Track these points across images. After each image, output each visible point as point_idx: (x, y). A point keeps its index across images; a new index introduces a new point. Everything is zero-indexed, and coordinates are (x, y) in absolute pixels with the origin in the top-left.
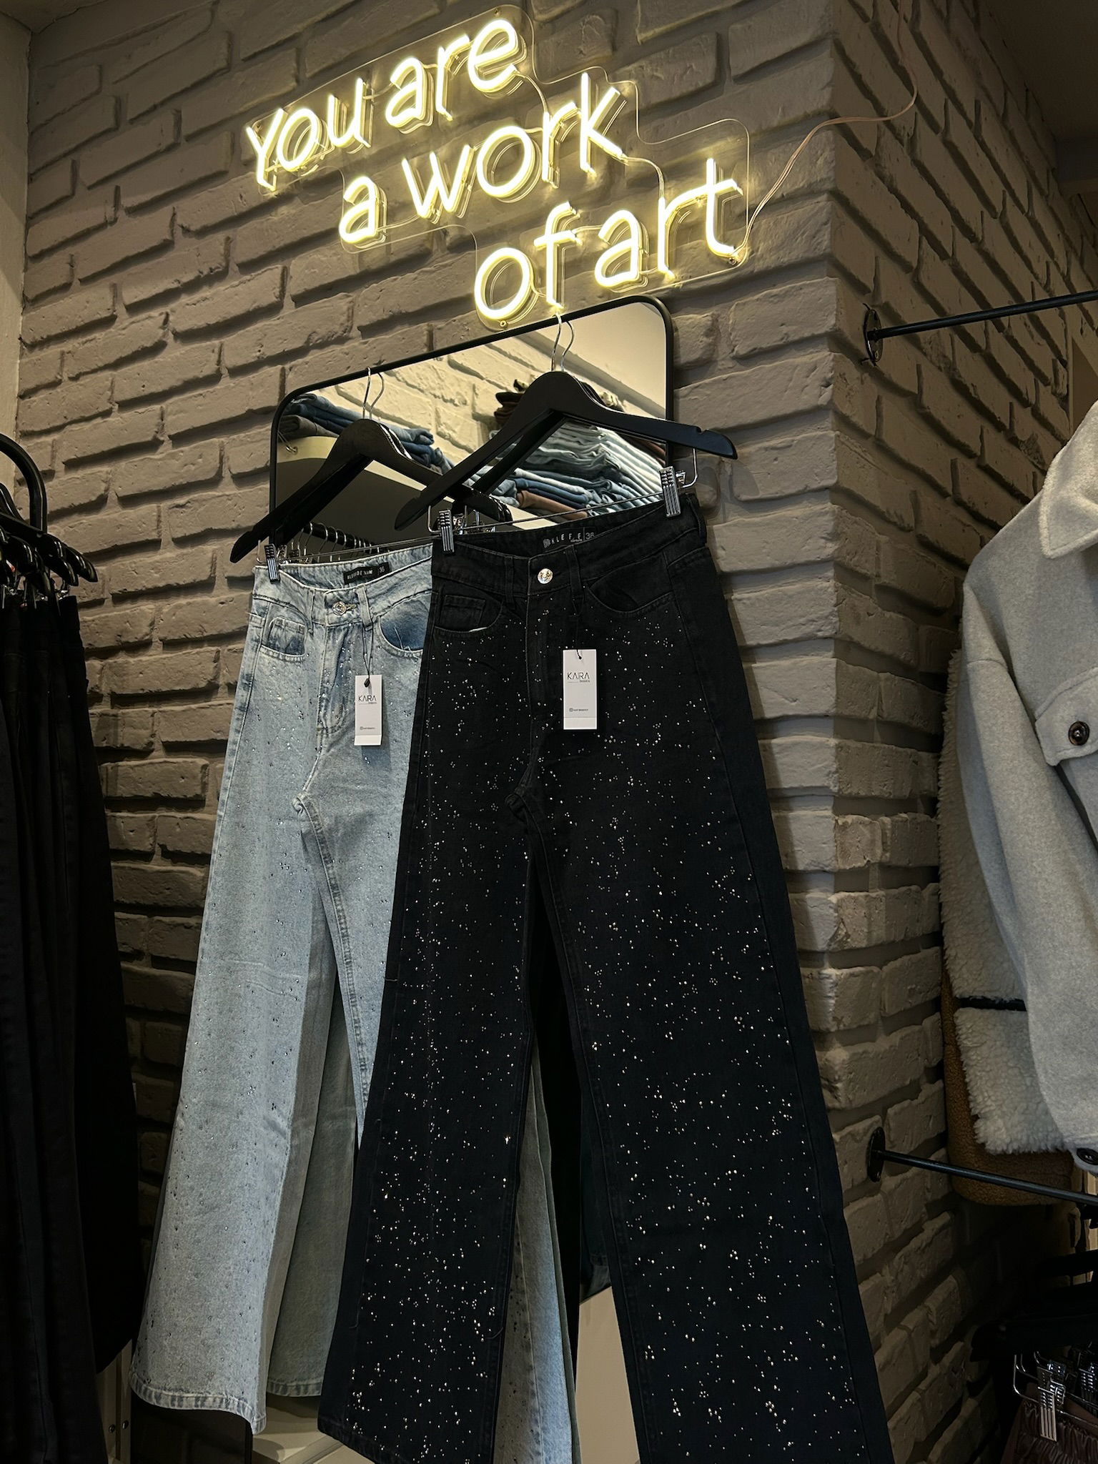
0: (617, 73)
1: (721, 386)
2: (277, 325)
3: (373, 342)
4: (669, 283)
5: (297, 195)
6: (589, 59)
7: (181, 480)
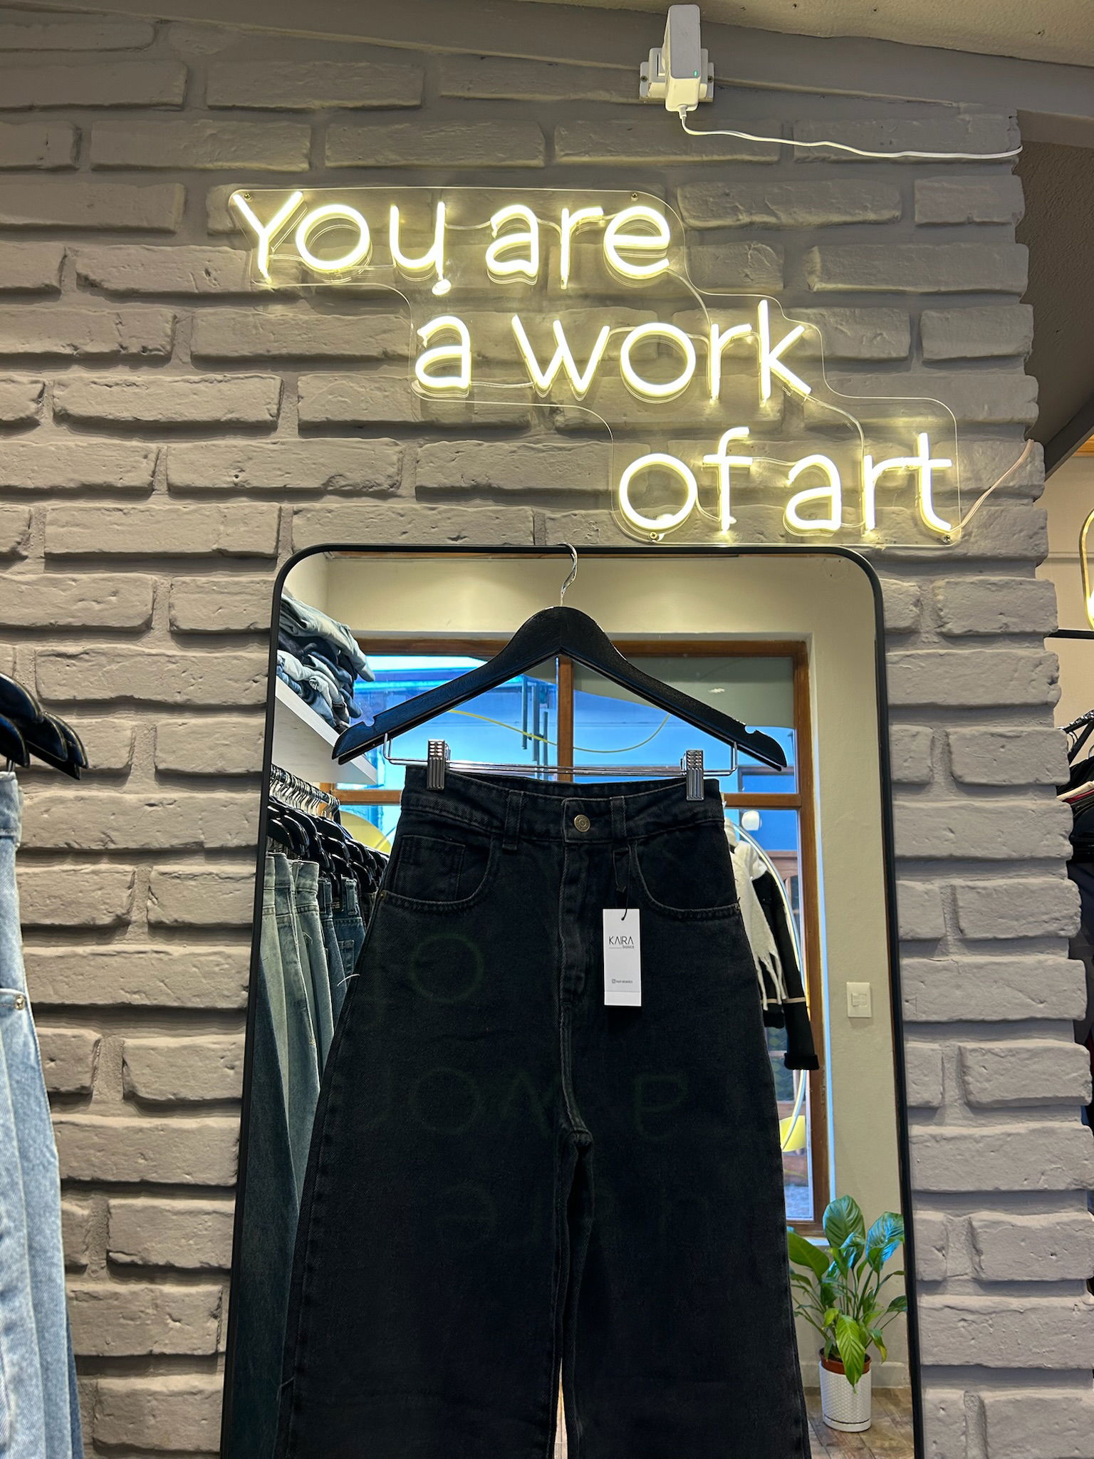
0: (793, 310)
1: (938, 660)
2: (275, 451)
3: (446, 511)
4: (871, 542)
5: (302, 298)
6: (757, 285)
7: (70, 620)
